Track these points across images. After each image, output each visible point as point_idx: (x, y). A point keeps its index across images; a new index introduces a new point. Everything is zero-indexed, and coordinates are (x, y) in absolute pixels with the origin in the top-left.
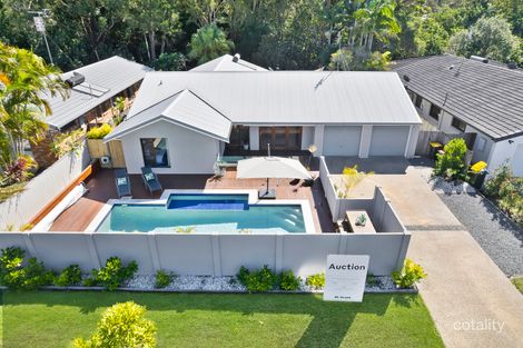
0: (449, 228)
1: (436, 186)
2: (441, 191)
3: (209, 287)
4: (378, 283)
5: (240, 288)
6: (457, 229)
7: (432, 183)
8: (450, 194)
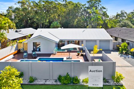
0: (128, 67)
1: (121, 56)
2: (123, 57)
3: (47, 83)
4: (108, 82)
5: (59, 83)
6: (131, 67)
7: (120, 55)
8: (126, 58)
